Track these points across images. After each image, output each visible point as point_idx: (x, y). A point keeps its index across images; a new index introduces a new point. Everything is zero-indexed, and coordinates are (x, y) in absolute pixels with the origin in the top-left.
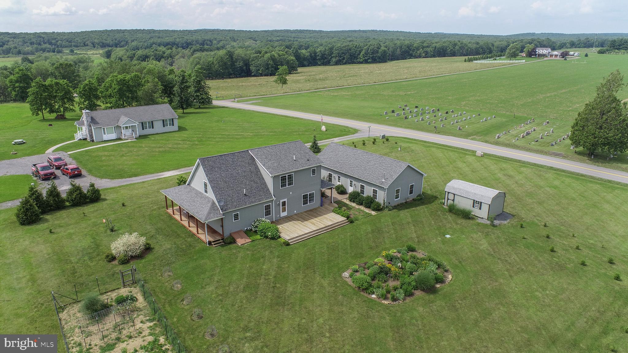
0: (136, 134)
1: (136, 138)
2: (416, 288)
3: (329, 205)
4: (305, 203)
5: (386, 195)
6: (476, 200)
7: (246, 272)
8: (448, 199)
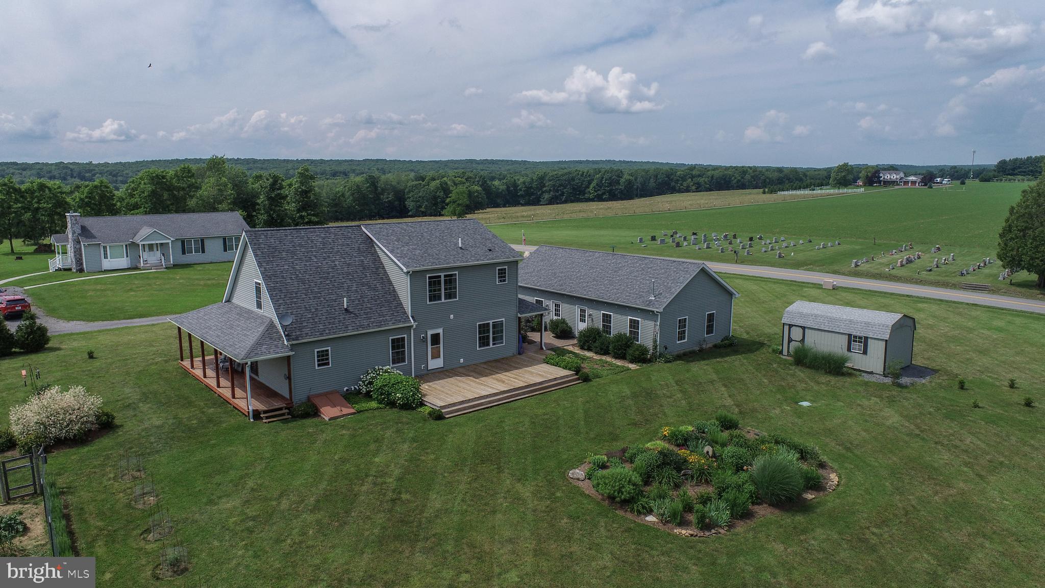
0: (167, 260)
1: (166, 268)
2: (757, 499)
3: (536, 352)
4: (484, 342)
5: (658, 327)
6: (854, 334)
7: (329, 470)
8: (790, 340)
